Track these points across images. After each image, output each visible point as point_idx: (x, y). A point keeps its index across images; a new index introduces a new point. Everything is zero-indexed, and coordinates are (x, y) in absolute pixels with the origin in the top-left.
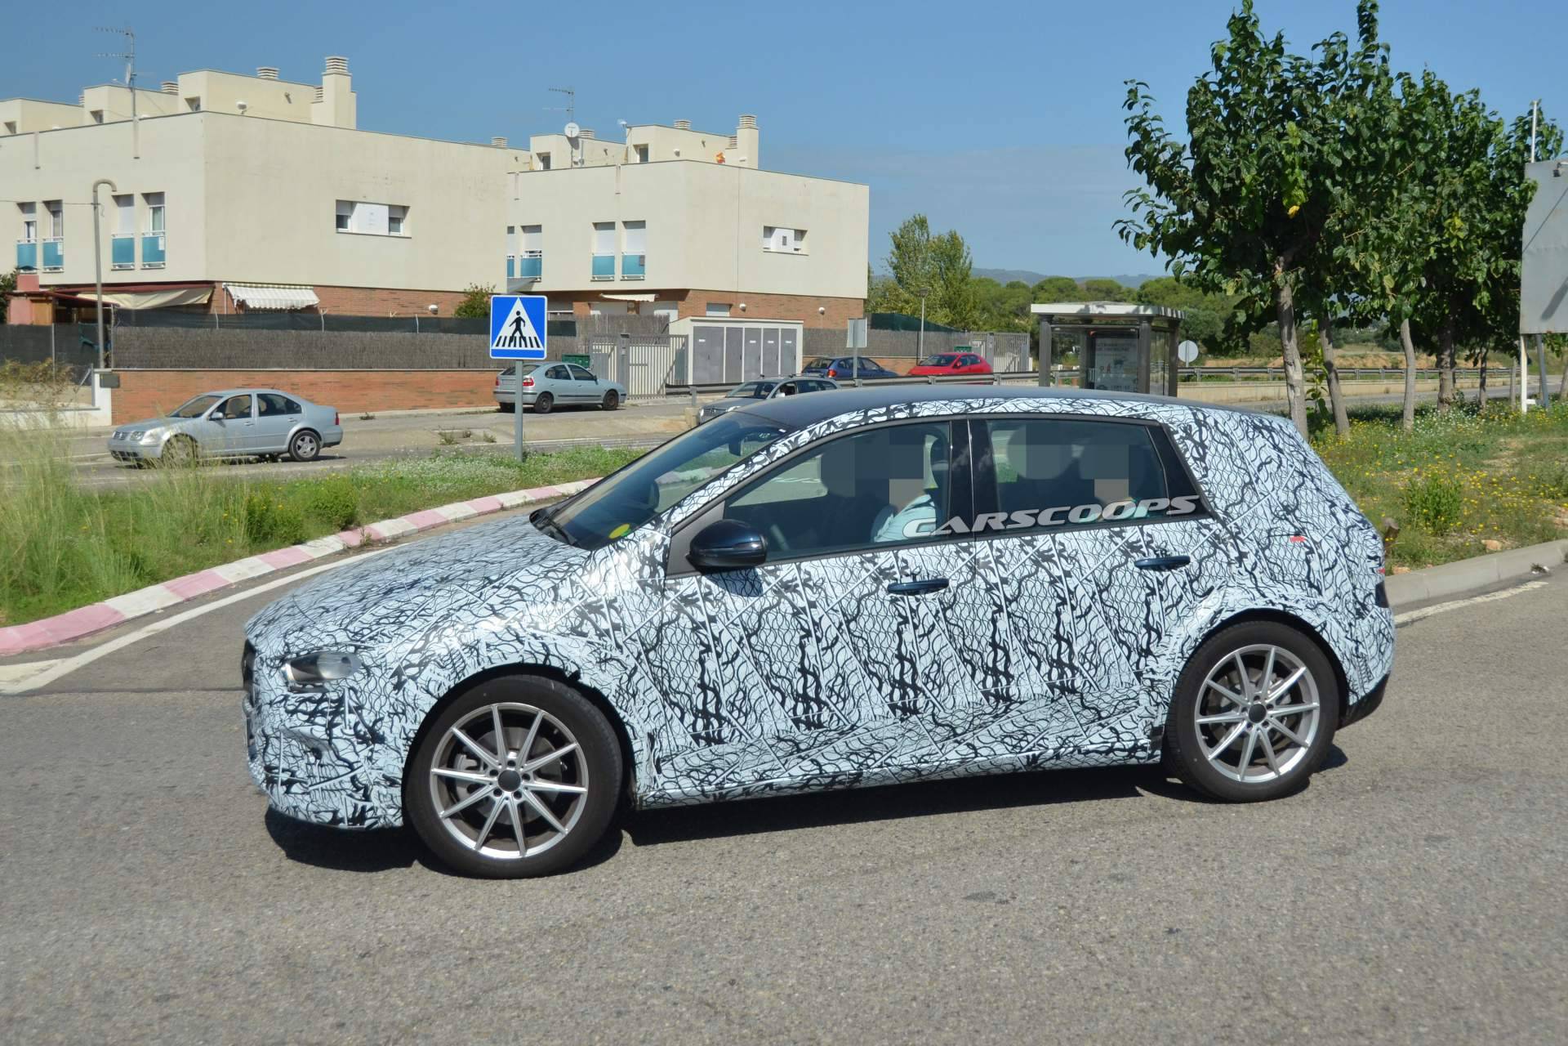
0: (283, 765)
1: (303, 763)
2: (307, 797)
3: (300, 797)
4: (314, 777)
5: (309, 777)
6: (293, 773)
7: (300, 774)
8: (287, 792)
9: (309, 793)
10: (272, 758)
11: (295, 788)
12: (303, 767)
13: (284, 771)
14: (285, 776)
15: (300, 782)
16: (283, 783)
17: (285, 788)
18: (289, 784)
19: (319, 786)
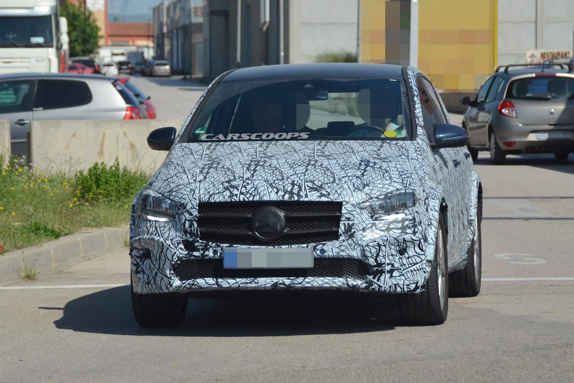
0: (388, 261)
1: (397, 259)
2: (402, 277)
3: (398, 278)
4: (405, 265)
5: (401, 265)
6: (393, 265)
7: (397, 265)
8: (391, 276)
9: (403, 275)
10: (381, 258)
11: (395, 274)
12: (397, 261)
13: (388, 264)
14: (388, 268)
15: (397, 270)
16: (388, 272)
17: (389, 274)
18: (391, 272)
19: (409, 270)
